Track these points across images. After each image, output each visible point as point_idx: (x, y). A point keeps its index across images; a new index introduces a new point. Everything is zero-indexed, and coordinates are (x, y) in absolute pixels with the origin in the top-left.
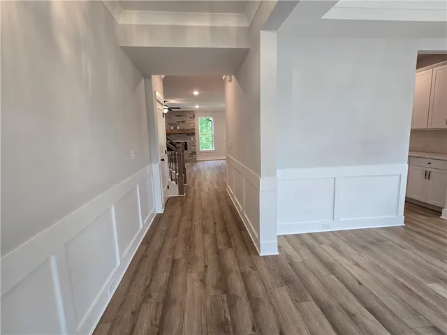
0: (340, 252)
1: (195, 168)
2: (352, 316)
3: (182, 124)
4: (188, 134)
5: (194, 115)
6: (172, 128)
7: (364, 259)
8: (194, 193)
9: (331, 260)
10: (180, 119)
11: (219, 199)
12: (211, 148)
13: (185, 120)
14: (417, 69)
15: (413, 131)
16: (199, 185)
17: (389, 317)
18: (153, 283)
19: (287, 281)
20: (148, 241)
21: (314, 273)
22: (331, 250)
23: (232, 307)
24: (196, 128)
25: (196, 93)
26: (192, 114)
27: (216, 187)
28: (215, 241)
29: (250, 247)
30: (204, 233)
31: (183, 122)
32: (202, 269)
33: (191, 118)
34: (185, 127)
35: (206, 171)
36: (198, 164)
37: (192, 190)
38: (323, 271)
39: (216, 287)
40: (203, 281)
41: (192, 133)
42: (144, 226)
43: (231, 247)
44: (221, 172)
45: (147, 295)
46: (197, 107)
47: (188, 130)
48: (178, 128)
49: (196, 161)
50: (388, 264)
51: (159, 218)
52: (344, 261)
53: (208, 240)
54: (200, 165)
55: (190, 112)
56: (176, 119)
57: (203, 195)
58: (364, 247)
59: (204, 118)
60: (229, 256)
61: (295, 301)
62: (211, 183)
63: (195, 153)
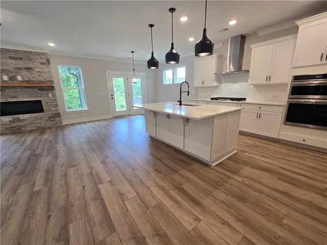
3: (25, 73)
5: (48, 61)
6: (5, 78)
13: (31, 65)
24: (54, 79)
26: (45, 59)
31: (28, 69)
33: (43, 64)
34: (34, 77)
41: (48, 87)
47: (40, 82)
48: (19, 78)
49: (63, 127)
55: (40, 54)
63: (58, 115)
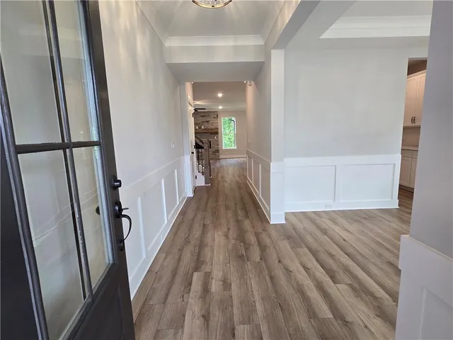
0: (336, 223)
1: (218, 165)
2: (331, 256)
3: (206, 124)
4: (211, 133)
5: (217, 116)
6: (197, 127)
7: (354, 228)
8: (218, 184)
9: (327, 228)
10: (205, 119)
11: (240, 188)
12: (234, 147)
13: (209, 120)
14: (408, 75)
15: (405, 128)
16: (222, 177)
17: (359, 257)
18: (191, 236)
19: (289, 238)
20: (183, 213)
21: (311, 234)
22: (327, 221)
23: (247, 249)
24: (219, 128)
25: (220, 95)
26: (216, 115)
27: (237, 178)
28: (236, 214)
29: (263, 218)
30: (227, 210)
31: (208, 122)
32: (226, 230)
33: (215, 118)
34: (210, 126)
35: (229, 166)
36: (221, 161)
37: (216, 182)
38: (318, 233)
39: (236, 239)
40: (227, 236)
41: (215, 132)
42: (181, 203)
43: (248, 218)
44: (242, 168)
45: (187, 241)
46: (220, 108)
47: (212, 129)
48: (203, 127)
49: (219, 159)
50: (371, 231)
51: (189, 200)
52: (337, 229)
53: (230, 214)
54: (223, 162)
55: (214, 112)
56: (201, 119)
57: (226, 185)
58: (357, 221)
59: (226, 118)
60: (247, 224)
61: (293, 248)
62: (234, 176)
63: (218, 151)
